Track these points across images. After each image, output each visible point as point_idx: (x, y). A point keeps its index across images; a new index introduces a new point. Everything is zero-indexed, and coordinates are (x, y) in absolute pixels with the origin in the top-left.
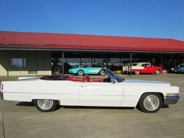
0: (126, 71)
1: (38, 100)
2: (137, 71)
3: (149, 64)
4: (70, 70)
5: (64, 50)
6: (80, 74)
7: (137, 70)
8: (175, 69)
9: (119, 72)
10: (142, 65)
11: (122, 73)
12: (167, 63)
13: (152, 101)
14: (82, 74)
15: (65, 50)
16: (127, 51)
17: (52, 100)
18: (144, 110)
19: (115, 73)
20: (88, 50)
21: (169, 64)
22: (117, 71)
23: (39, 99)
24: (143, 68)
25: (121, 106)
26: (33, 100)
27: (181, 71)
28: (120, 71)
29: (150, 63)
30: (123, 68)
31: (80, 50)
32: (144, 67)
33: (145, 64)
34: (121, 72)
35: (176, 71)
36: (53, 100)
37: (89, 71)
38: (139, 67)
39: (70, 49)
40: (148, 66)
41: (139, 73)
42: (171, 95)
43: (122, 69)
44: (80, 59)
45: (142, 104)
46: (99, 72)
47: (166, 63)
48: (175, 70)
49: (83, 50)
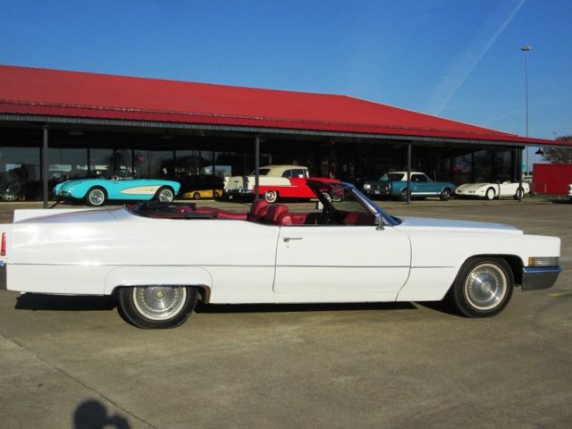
0: (238, 190)
1: (135, 289)
2: (269, 192)
3: (305, 171)
4: (58, 188)
5: (49, 120)
6: (96, 199)
7: (270, 189)
8: (374, 187)
9: (208, 193)
10: (286, 175)
11: (218, 199)
12: (348, 168)
13: (488, 283)
14: (102, 200)
15: (54, 120)
16: (247, 130)
17: (182, 286)
18: (464, 311)
19: (197, 196)
20: (126, 124)
21: (352, 173)
22: (200, 192)
23: (137, 287)
24: (286, 182)
25: (398, 300)
26: (118, 289)
27: (394, 193)
28: (211, 191)
29: (306, 168)
30: (226, 183)
31: (103, 122)
32: (291, 181)
33: (293, 170)
34: (214, 193)
35: (377, 192)
36: (187, 287)
37: (123, 192)
38: (275, 178)
39: (68, 117)
40: (301, 176)
41: (274, 197)
42: (540, 263)
43: (224, 185)
44: (85, 150)
45: (462, 292)
46: (154, 193)
47: (345, 168)
48: (376, 189)
49: (112, 123)
